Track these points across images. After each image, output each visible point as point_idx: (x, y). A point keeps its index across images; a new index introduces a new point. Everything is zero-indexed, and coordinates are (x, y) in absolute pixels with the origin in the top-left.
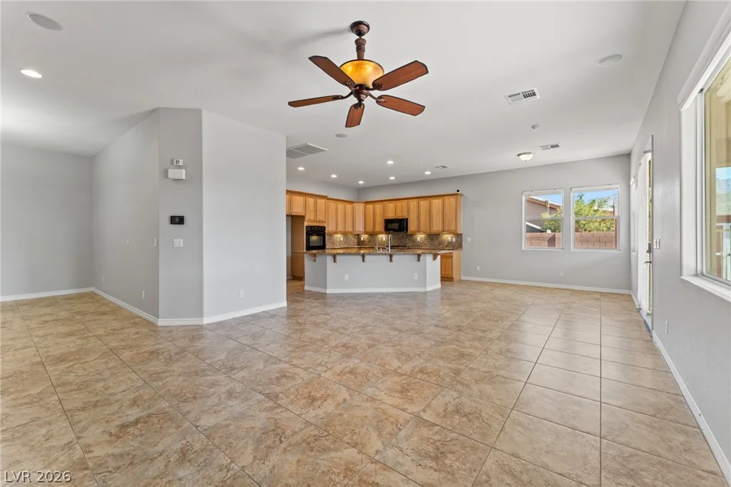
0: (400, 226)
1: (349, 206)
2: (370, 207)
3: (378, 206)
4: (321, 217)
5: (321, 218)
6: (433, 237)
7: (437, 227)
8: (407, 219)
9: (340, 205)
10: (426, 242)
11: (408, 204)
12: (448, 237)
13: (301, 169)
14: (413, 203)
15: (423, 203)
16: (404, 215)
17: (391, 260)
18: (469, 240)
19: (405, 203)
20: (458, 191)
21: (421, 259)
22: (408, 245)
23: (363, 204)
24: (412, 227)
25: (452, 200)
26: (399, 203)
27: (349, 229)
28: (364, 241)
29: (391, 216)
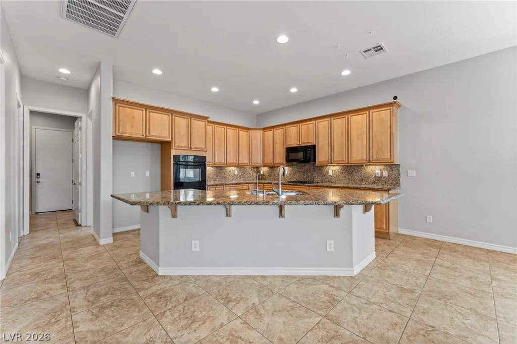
0: (305, 157)
1: (243, 134)
2: (269, 133)
3: (279, 132)
4: (198, 143)
5: (198, 146)
6: (351, 169)
7: (359, 155)
8: (314, 147)
9: (231, 132)
10: (341, 177)
11: (316, 127)
12: (376, 170)
13: (157, 72)
14: (324, 124)
15: (338, 123)
16: (311, 141)
17: (281, 215)
18: (412, 173)
19: (311, 125)
20: (395, 98)
21: (342, 211)
22: (315, 180)
23: (261, 131)
24: (322, 156)
25: (385, 113)
26: (303, 127)
27: (244, 160)
28: (263, 175)
29: (294, 142)
